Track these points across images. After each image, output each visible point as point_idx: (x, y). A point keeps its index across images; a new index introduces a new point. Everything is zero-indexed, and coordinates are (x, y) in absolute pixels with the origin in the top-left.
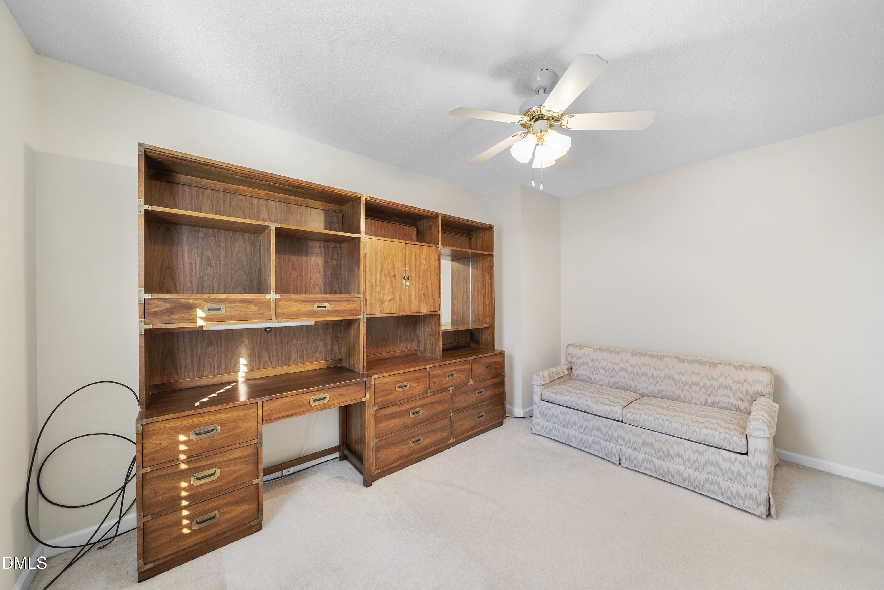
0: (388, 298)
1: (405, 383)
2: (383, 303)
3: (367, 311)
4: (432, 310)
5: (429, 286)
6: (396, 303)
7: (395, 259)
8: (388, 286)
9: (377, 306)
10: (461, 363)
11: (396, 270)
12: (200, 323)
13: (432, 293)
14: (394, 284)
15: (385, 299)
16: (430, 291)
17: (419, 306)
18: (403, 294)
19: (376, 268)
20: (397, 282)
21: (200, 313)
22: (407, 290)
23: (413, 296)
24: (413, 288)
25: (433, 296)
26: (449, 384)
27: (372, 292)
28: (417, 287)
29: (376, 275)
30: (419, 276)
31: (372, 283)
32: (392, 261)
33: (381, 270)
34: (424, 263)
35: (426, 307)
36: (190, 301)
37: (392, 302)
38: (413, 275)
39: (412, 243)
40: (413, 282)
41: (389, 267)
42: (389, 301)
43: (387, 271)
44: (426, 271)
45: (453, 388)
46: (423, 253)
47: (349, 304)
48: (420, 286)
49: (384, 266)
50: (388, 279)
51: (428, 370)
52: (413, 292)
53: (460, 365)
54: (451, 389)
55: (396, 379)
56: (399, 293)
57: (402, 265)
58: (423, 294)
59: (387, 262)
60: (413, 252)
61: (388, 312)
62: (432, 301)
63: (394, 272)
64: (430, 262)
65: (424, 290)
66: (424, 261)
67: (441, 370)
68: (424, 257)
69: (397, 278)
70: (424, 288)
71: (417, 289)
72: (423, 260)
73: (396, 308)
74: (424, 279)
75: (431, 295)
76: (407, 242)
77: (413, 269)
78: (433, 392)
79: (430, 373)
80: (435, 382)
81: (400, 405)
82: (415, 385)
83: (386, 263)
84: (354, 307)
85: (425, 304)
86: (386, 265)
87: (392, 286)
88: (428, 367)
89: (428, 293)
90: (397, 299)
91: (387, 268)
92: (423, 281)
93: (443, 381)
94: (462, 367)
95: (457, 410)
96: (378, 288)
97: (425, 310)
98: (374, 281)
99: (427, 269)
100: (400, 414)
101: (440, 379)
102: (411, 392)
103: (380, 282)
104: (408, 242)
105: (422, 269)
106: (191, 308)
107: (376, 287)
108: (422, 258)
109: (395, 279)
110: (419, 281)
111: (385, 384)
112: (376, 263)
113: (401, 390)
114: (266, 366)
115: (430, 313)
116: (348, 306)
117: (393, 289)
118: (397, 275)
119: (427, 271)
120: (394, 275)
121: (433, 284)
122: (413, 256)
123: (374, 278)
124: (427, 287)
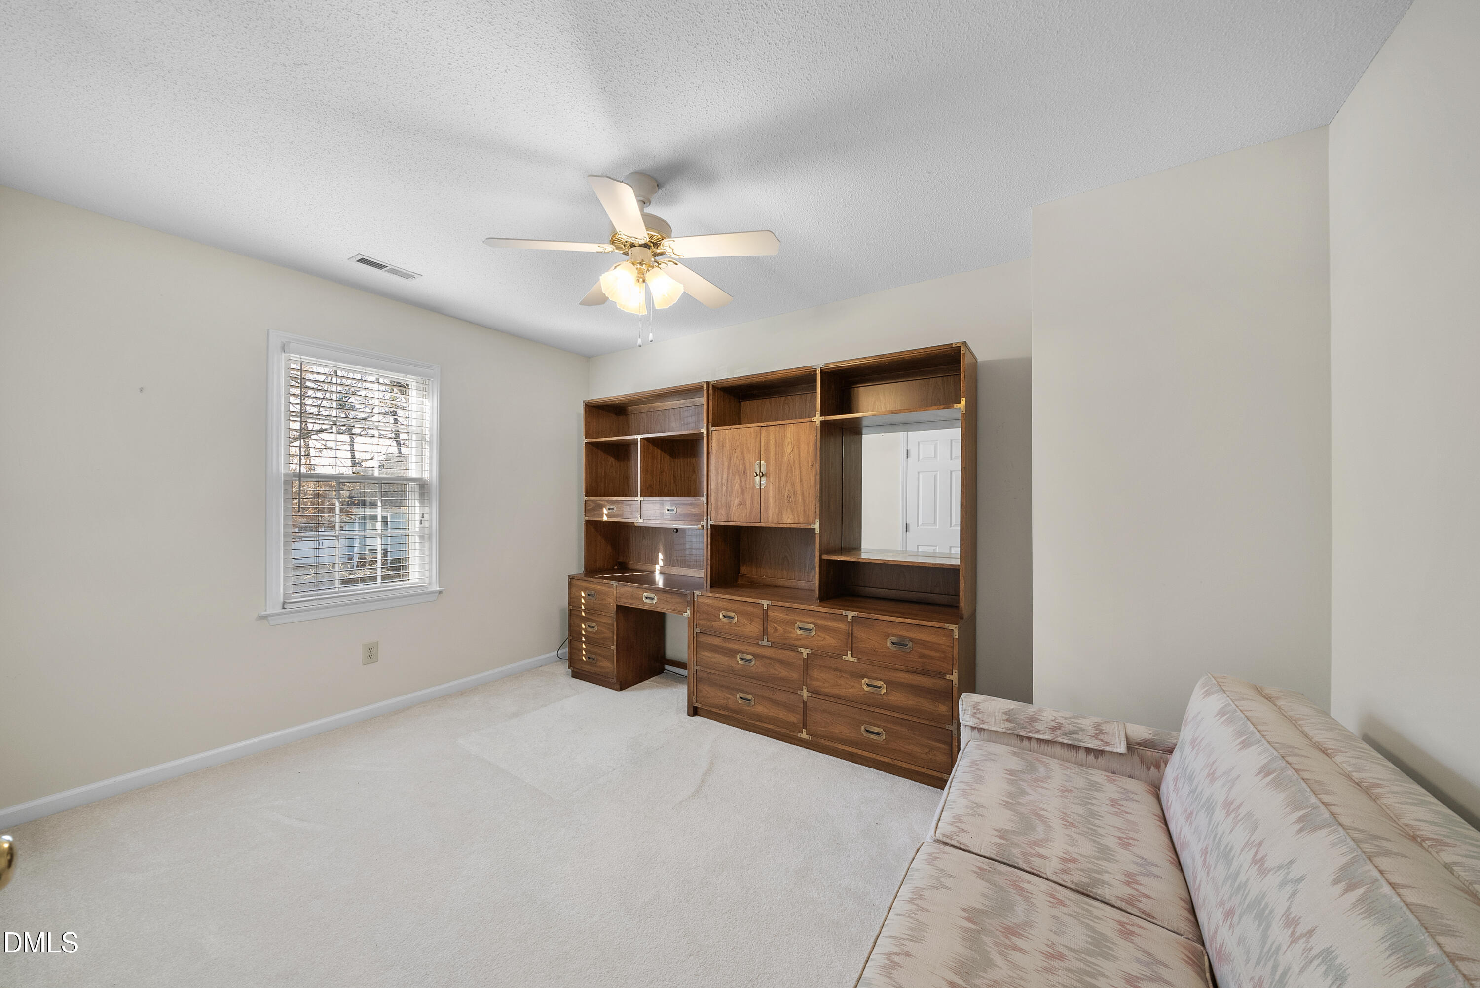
0: (736, 501)
1: (732, 614)
2: (729, 507)
3: (712, 517)
4: (801, 521)
5: (798, 485)
6: (746, 509)
7: (746, 450)
8: (737, 487)
9: (723, 512)
10: (828, 615)
11: (747, 464)
12: (605, 519)
13: (803, 495)
14: (743, 484)
15: (732, 503)
16: (799, 492)
17: (780, 513)
18: (756, 496)
19: (723, 465)
20: (748, 481)
21: (605, 511)
22: (763, 491)
23: (771, 500)
24: (771, 488)
25: (803, 500)
26: (802, 642)
27: (718, 495)
28: (777, 487)
29: (723, 474)
30: (780, 470)
31: (717, 484)
32: (742, 453)
33: (729, 468)
34: (788, 449)
35: (791, 517)
36: (601, 502)
37: (741, 507)
38: (771, 469)
39: (770, 424)
40: (771, 479)
41: (737, 462)
42: (738, 505)
43: (735, 468)
44: (792, 463)
45: (808, 651)
46: (788, 435)
47: (694, 508)
48: (782, 484)
49: (732, 461)
50: (737, 477)
51: (765, 607)
52: (771, 493)
53: (825, 618)
54: (805, 652)
55: (721, 604)
56: (750, 495)
57: (755, 457)
58: (786, 496)
59: (735, 455)
60: (772, 437)
61: (736, 519)
62: (802, 508)
63: (745, 467)
64: (799, 448)
65: (789, 490)
66: (790, 447)
67: (787, 615)
68: (789, 440)
69: (748, 476)
70: (789, 487)
71: (777, 490)
72: (788, 445)
73: (746, 515)
74: (789, 474)
75: (800, 498)
76: (762, 424)
77: (772, 461)
78: (773, 643)
79: (769, 613)
80: (776, 630)
81: (725, 639)
82: (745, 621)
83: (735, 457)
84: (698, 511)
85: (789, 512)
86: (735, 459)
87: (742, 486)
88: (766, 603)
89: (794, 494)
90: (747, 503)
91: (736, 463)
92: (787, 477)
93: (790, 632)
94: (830, 624)
95: (817, 693)
96: (724, 489)
97: (789, 521)
98: (720, 481)
99: (794, 458)
100: (726, 651)
101: (785, 628)
102: (739, 629)
103: (727, 481)
104: (764, 423)
105: (785, 460)
106: (601, 507)
107: (722, 488)
108: (786, 443)
109: (746, 477)
110: (780, 478)
111: (709, 605)
112: (723, 459)
113: (725, 620)
114: (675, 565)
115: (798, 526)
116: (693, 510)
117: (742, 490)
118: (748, 471)
119: (794, 461)
120: (744, 472)
121: (804, 481)
122: (772, 442)
123: (720, 478)
124: (793, 485)
